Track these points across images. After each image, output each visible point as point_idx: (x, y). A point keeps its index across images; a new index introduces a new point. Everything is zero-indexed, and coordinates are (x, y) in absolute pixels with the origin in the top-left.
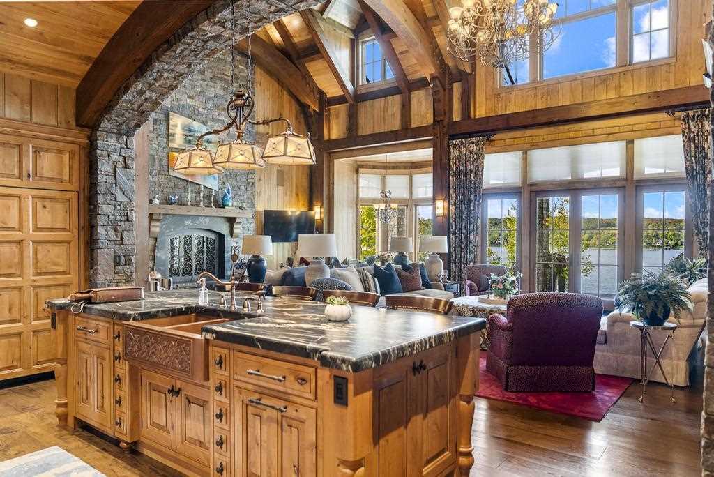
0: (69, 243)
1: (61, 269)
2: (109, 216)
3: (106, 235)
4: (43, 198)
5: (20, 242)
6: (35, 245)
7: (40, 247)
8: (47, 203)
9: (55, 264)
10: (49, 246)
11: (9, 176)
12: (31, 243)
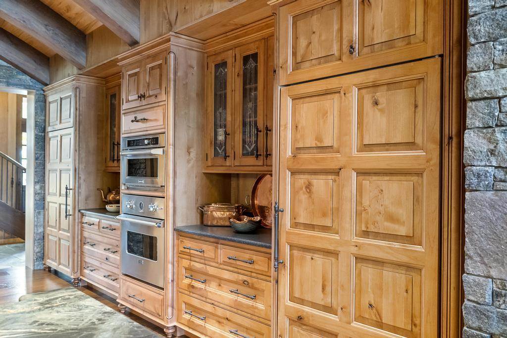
0: (419, 174)
1: (403, 231)
2: (500, 98)
3: (492, 152)
4: (375, 86)
5: (337, 172)
6: (361, 178)
7: (366, 183)
8: (382, 95)
9: (392, 218)
10: (383, 182)
11: (327, 58)
12: (354, 174)
